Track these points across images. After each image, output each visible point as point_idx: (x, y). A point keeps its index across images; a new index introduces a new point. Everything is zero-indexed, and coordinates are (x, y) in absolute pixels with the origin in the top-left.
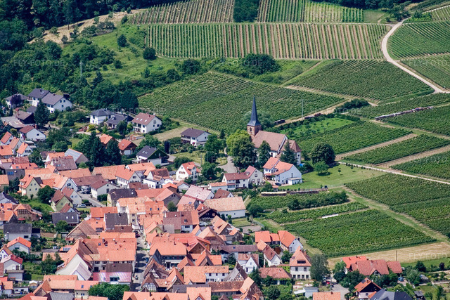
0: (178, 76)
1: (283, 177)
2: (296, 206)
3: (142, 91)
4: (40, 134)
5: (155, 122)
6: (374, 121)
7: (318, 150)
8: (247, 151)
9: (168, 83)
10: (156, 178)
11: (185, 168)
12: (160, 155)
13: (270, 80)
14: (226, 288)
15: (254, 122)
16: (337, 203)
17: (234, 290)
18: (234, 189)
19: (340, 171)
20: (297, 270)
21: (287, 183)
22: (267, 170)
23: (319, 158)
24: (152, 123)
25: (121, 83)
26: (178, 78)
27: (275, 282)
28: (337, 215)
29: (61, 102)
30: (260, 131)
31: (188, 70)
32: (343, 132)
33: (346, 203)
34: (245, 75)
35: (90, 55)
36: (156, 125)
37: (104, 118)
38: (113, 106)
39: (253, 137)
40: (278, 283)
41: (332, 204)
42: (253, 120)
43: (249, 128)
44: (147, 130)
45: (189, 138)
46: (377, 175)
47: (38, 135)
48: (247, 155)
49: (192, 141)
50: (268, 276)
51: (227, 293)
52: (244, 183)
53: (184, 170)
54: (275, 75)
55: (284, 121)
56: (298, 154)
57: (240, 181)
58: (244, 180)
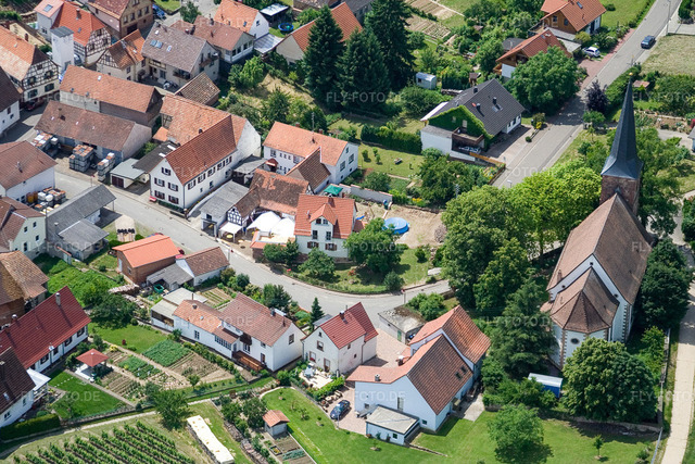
52: (263, 351)
57: (252, 339)
58: (263, 344)
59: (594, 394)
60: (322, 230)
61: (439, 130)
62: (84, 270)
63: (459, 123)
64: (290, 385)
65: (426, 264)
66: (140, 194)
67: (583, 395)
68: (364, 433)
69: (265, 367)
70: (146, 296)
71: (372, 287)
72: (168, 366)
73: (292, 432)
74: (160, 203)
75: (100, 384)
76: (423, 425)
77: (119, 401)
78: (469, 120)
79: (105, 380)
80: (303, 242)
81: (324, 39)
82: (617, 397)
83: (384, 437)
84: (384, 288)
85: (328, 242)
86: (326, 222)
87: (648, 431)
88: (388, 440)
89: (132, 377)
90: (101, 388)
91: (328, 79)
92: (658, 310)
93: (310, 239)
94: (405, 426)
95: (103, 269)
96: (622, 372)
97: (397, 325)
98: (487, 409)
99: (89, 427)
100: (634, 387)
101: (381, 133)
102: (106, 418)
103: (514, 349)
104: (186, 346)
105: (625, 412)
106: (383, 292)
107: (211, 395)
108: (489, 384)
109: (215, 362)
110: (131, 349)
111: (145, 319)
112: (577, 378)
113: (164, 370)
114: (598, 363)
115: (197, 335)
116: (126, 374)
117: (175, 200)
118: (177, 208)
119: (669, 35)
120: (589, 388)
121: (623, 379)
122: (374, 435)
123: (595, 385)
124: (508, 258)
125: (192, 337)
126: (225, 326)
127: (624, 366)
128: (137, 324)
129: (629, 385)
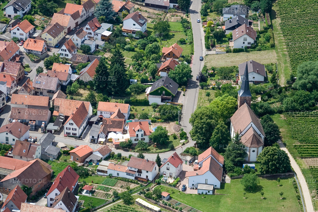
1: (193, 181)
5: (245, 40)
12: (164, 92)
15: (241, 93)
24: (242, 40)
36: (246, 43)
52: (147, 174)
57: (142, 171)
58: (147, 172)
59: (273, 165)
60: (140, 134)
61: (155, 96)
62: (59, 162)
63: (162, 92)
64: (160, 184)
65: (178, 139)
66: (59, 134)
67: (269, 166)
68: (197, 193)
69: (148, 180)
70: (87, 166)
71: (163, 150)
72: (114, 186)
73: (172, 198)
74: (69, 136)
75: (94, 196)
76: (215, 187)
77: (105, 200)
78: (166, 91)
79: (95, 194)
80: (133, 139)
81: (103, 71)
82: (280, 164)
83: (204, 193)
84: (168, 149)
85: (142, 138)
86: (141, 130)
87: (289, 175)
88: (206, 194)
89: (104, 192)
90: (95, 197)
91: (104, 85)
92: (273, 138)
93: (136, 138)
94: (211, 188)
95: (66, 161)
96: (281, 156)
97: (184, 159)
98: (231, 179)
99: (99, 210)
100: (285, 160)
101: (133, 101)
102: (104, 206)
103: (236, 157)
104: (115, 179)
105: (283, 169)
106: (169, 151)
107: (135, 192)
108: (230, 170)
109: (129, 182)
110: (95, 183)
111: (93, 173)
112: (265, 161)
113: (113, 187)
114: (272, 154)
115: (118, 174)
116: (100, 191)
117: (75, 134)
118: (77, 137)
119: (207, 55)
120: (270, 163)
121: (281, 158)
122: (201, 193)
123: (272, 161)
124: (222, 128)
125: (116, 176)
126: (130, 169)
127: (281, 154)
128: (92, 176)
129: (284, 160)
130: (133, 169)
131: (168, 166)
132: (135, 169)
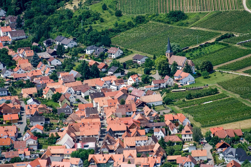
0: (133, 25)
1: (184, 81)
2: (190, 97)
3: (114, 34)
4: (58, 61)
5: (119, 52)
6: (236, 45)
7: (204, 64)
8: (165, 67)
9: (128, 29)
10: (117, 84)
11: (132, 78)
12: (120, 71)
13: (182, 25)
14: (146, 149)
15: (169, 51)
16: (213, 94)
17: (150, 150)
18: (158, 88)
19: (215, 76)
20: (185, 136)
21: (187, 84)
22: (176, 77)
23: (204, 69)
24: (118, 53)
25: (102, 30)
26: (133, 26)
27: (174, 144)
28: (212, 101)
29: (71, 42)
30: (172, 56)
31: (138, 21)
32: (219, 53)
33: (217, 94)
34: (169, 23)
35: (87, 16)
36: (120, 53)
37: (93, 50)
38: (98, 44)
39: (169, 59)
40: (175, 144)
41: (210, 95)
42: (169, 50)
43: (166, 54)
44: (115, 56)
45: (137, 60)
46: (235, 77)
47: (57, 62)
48: (165, 69)
49: (138, 62)
50: (169, 141)
51: (146, 152)
52: (163, 85)
53: (131, 79)
54: (184, 21)
55: (188, 48)
56: (193, 67)
57: (161, 84)
58: (163, 84)
60: (137, 79)
68: (189, 84)
80: (135, 83)
83: (192, 83)
115: (150, 89)
130: (156, 85)
131: (170, 79)
132: (157, 84)
